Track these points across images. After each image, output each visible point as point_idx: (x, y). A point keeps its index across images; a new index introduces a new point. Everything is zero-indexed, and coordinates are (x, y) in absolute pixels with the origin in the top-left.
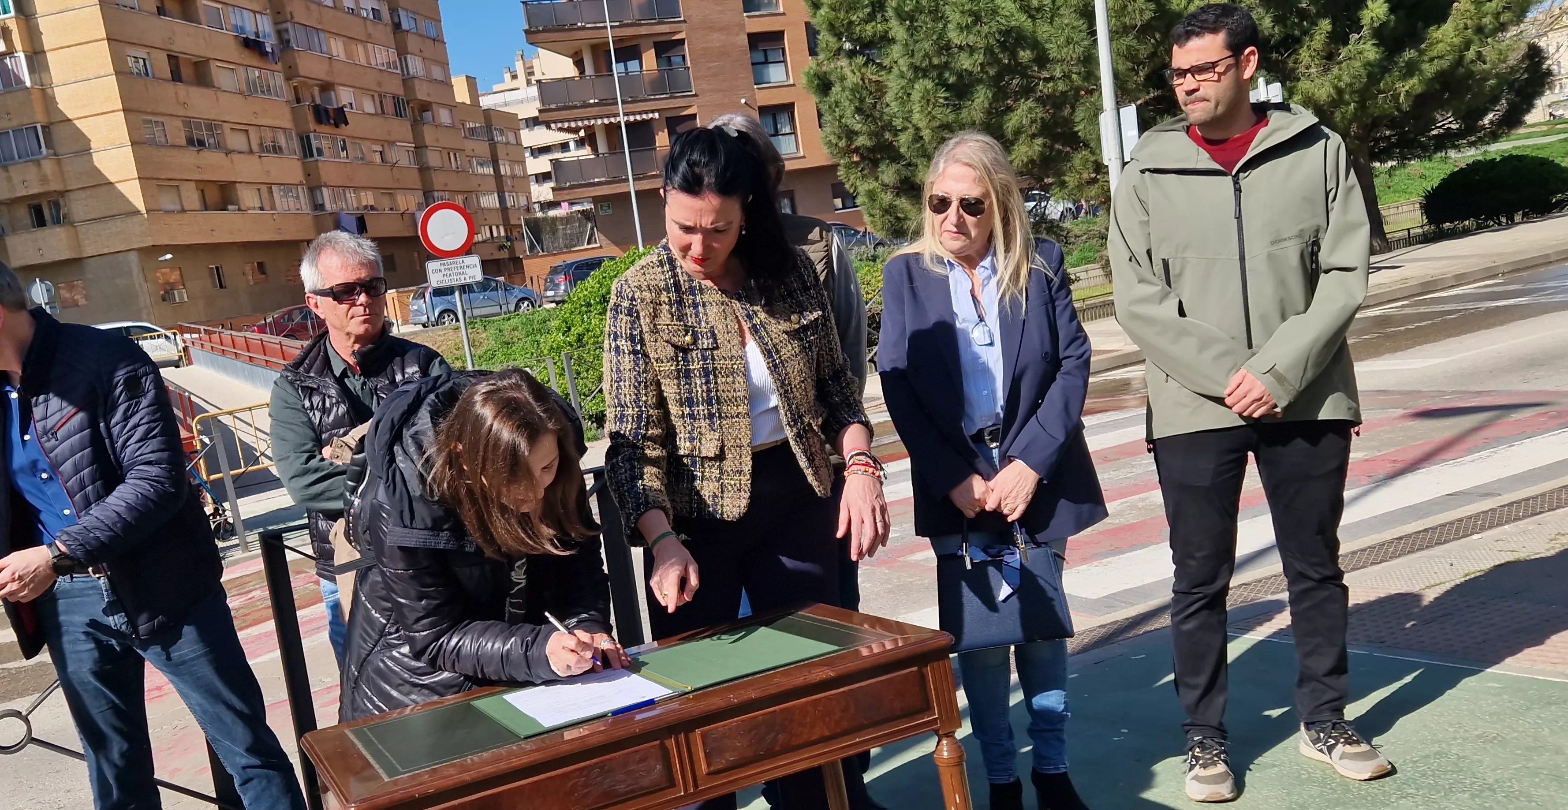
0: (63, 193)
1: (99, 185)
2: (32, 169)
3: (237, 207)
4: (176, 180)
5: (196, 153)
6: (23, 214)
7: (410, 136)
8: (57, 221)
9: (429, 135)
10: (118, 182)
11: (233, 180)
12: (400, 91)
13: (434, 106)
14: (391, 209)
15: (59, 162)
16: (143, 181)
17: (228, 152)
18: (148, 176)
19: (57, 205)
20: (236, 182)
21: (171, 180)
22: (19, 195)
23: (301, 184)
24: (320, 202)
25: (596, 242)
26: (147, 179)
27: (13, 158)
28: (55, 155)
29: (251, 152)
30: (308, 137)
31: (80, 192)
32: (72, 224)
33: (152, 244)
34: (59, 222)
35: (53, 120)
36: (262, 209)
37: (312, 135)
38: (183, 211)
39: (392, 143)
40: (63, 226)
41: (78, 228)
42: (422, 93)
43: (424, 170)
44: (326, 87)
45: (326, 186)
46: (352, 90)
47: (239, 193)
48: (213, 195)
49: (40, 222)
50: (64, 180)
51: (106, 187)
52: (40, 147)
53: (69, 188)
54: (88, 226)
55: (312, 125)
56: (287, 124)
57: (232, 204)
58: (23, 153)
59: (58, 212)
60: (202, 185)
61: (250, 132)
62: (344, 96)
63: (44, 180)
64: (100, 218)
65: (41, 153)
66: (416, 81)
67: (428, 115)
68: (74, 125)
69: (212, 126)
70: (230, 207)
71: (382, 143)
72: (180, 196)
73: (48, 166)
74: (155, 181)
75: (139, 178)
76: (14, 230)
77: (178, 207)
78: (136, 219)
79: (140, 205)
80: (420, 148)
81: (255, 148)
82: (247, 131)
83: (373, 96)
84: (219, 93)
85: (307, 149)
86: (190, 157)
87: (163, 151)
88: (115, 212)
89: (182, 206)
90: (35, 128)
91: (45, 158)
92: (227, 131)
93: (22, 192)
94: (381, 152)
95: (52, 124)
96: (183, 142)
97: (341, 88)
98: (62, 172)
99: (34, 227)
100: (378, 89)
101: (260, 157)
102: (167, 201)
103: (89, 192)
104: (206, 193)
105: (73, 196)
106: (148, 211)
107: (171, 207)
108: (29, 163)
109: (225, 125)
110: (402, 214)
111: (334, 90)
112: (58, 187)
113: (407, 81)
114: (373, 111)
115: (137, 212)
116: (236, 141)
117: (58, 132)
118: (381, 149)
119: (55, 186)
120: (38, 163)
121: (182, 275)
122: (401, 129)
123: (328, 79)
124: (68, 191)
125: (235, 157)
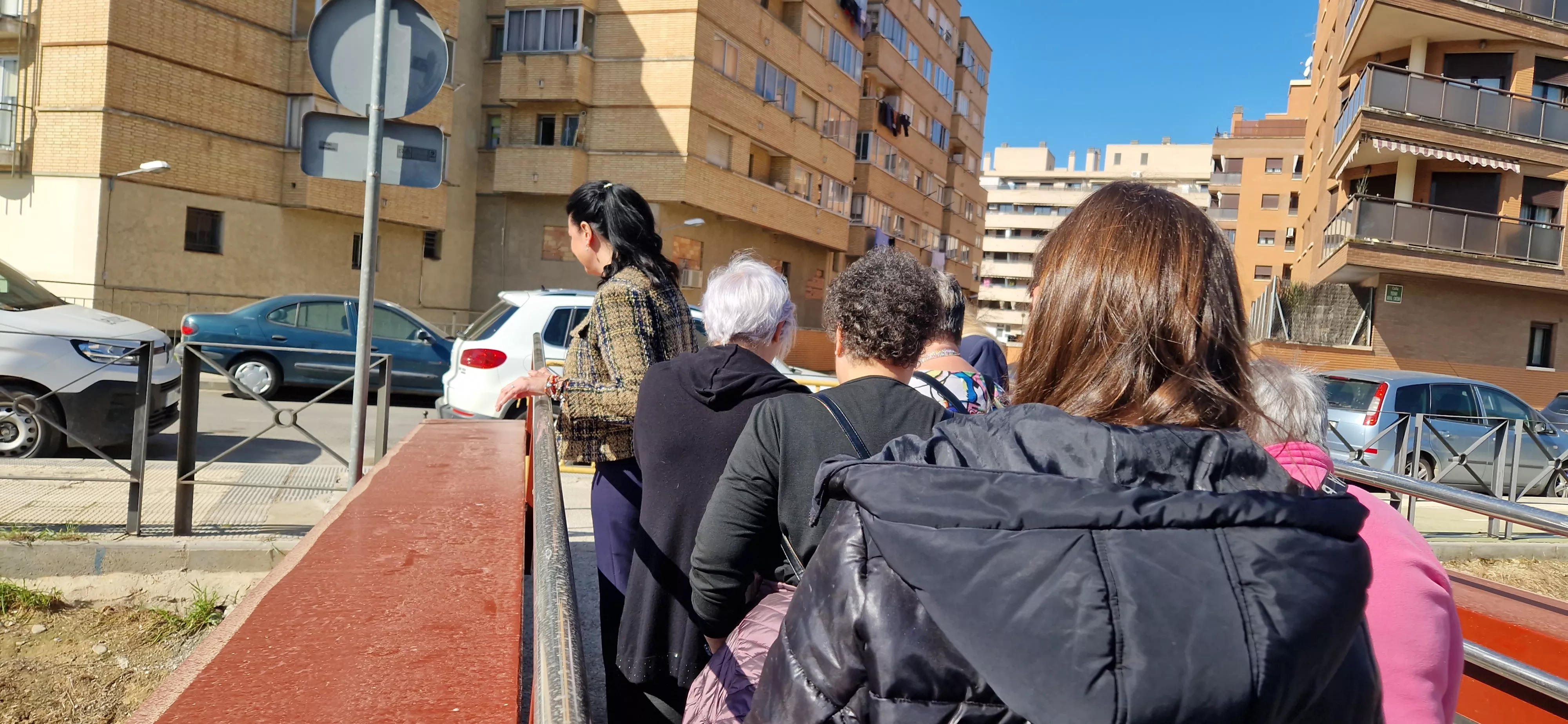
0: (586, 108)
1: (637, 107)
2: (557, 63)
3: (785, 187)
4: (732, 128)
5: (761, 104)
6: (528, 124)
7: (944, 171)
8: (568, 142)
9: (959, 177)
10: (662, 107)
11: (789, 151)
12: (948, 125)
13: (968, 151)
14: (913, 241)
15: (593, 66)
16: (695, 113)
17: (793, 119)
18: (703, 109)
19: (573, 122)
20: (789, 157)
21: (726, 125)
22: (530, 96)
23: (850, 184)
24: (859, 212)
25: (1365, 344)
26: (701, 112)
27: (536, 47)
28: (591, 54)
29: (814, 127)
30: (866, 136)
31: (610, 111)
32: (585, 150)
33: (682, 198)
34: (570, 143)
35: (601, 10)
36: (807, 198)
37: (871, 135)
38: (728, 169)
39: (931, 173)
40: (573, 149)
41: (592, 159)
42: (963, 133)
43: (947, 210)
44: (893, 91)
45: (871, 196)
46: (913, 103)
47: (791, 170)
48: (762, 165)
49: (547, 137)
50: (592, 91)
51: (644, 111)
52: (575, 39)
53: (596, 103)
54: (606, 159)
55: (875, 124)
56: (855, 112)
57: (781, 182)
58: (551, 42)
59: (572, 133)
60: (757, 148)
61: (820, 105)
62: (906, 107)
63: (568, 83)
64: (624, 151)
65: (573, 46)
66: (961, 120)
67: (958, 158)
68: (627, 21)
69: (787, 78)
70: (778, 184)
71: (924, 169)
72: (730, 151)
73: (578, 65)
74: (708, 119)
75: (692, 107)
76: (512, 141)
77: (723, 163)
78: (670, 161)
79: (681, 142)
80: (949, 187)
81: (820, 125)
82: (816, 102)
83: (927, 118)
84: (803, 45)
85: (862, 150)
86: (752, 106)
87: (727, 86)
88: (648, 146)
89: (729, 163)
90: (576, 13)
91: (579, 54)
92: (799, 94)
93: (534, 94)
94: (919, 178)
95: (599, 14)
96: (752, 84)
97: (906, 96)
98: (593, 79)
99: (537, 143)
100: (932, 112)
101: (822, 137)
102: (714, 151)
103: (620, 113)
104: (755, 159)
105: (596, 114)
106: (690, 154)
107: (716, 160)
108: (555, 58)
109: (799, 85)
110: (921, 249)
111: (900, 95)
112: (584, 98)
113: (956, 116)
114: (923, 133)
115: (674, 153)
116: (804, 109)
117: (603, 26)
118: (920, 175)
119: (579, 94)
120: (566, 58)
121: (702, 253)
122: (940, 161)
123: (899, 82)
124: (592, 107)
125: (800, 128)
